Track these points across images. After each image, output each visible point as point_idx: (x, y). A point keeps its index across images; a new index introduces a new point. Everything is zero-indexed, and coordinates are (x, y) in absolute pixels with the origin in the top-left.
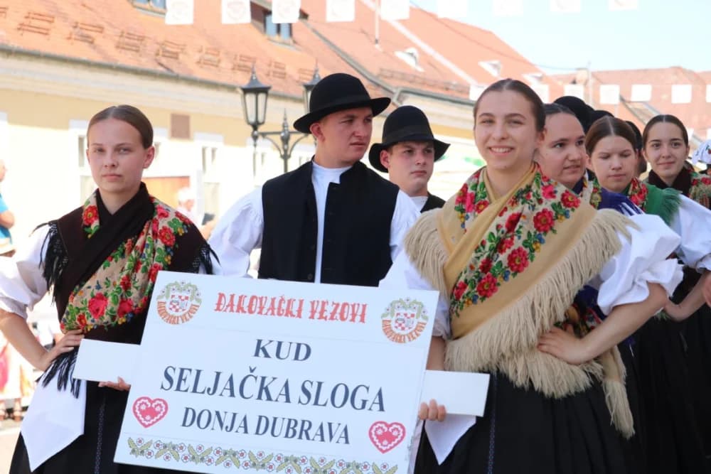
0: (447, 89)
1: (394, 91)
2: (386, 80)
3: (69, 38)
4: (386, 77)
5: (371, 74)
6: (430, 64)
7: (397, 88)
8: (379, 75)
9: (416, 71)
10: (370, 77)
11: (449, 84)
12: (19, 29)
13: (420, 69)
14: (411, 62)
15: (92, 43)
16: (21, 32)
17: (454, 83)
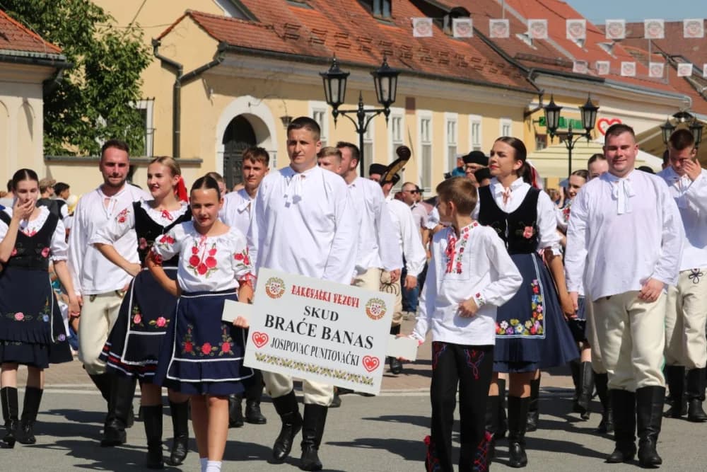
0: (556, 65)
1: (528, 70)
2: (521, 61)
3: (360, 50)
4: (519, 59)
5: (509, 57)
6: (540, 43)
7: (531, 68)
8: (516, 58)
9: (534, 50)
10: (509, 59)
11: (556, 60)
12: (336, 46)
13: (535, 48)
14: (529, 43)
15: (369, 52)
16: (337, 48)
17: (560, 59)
